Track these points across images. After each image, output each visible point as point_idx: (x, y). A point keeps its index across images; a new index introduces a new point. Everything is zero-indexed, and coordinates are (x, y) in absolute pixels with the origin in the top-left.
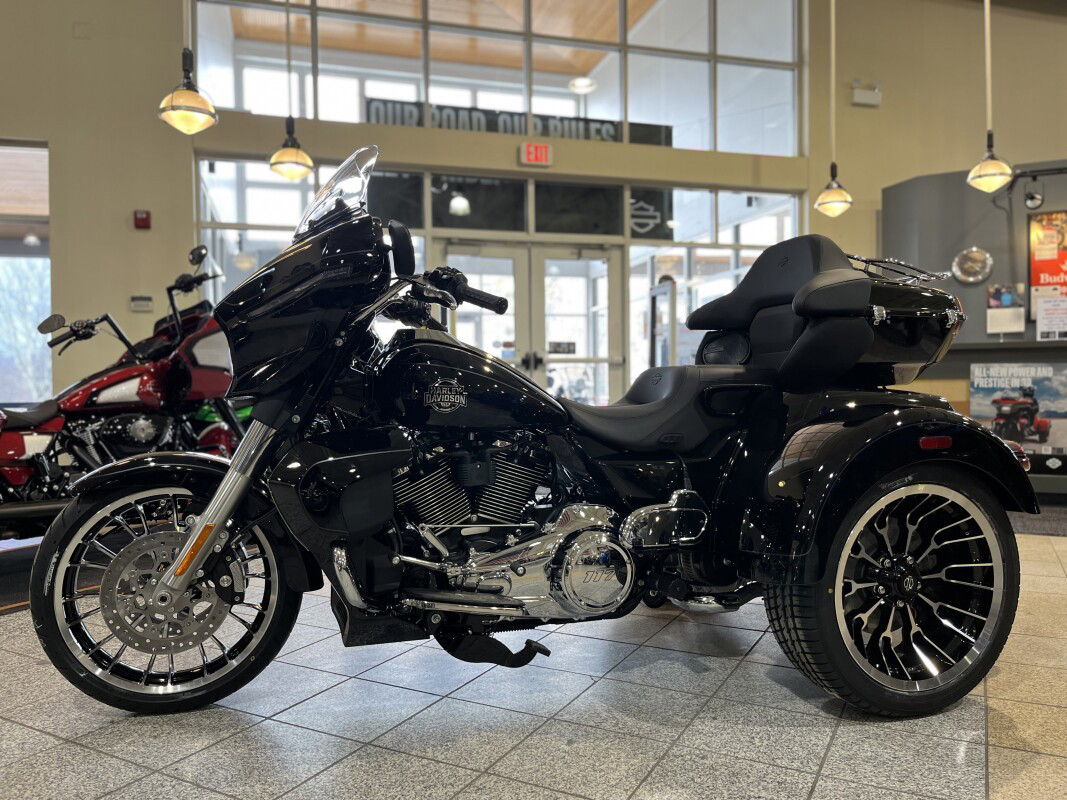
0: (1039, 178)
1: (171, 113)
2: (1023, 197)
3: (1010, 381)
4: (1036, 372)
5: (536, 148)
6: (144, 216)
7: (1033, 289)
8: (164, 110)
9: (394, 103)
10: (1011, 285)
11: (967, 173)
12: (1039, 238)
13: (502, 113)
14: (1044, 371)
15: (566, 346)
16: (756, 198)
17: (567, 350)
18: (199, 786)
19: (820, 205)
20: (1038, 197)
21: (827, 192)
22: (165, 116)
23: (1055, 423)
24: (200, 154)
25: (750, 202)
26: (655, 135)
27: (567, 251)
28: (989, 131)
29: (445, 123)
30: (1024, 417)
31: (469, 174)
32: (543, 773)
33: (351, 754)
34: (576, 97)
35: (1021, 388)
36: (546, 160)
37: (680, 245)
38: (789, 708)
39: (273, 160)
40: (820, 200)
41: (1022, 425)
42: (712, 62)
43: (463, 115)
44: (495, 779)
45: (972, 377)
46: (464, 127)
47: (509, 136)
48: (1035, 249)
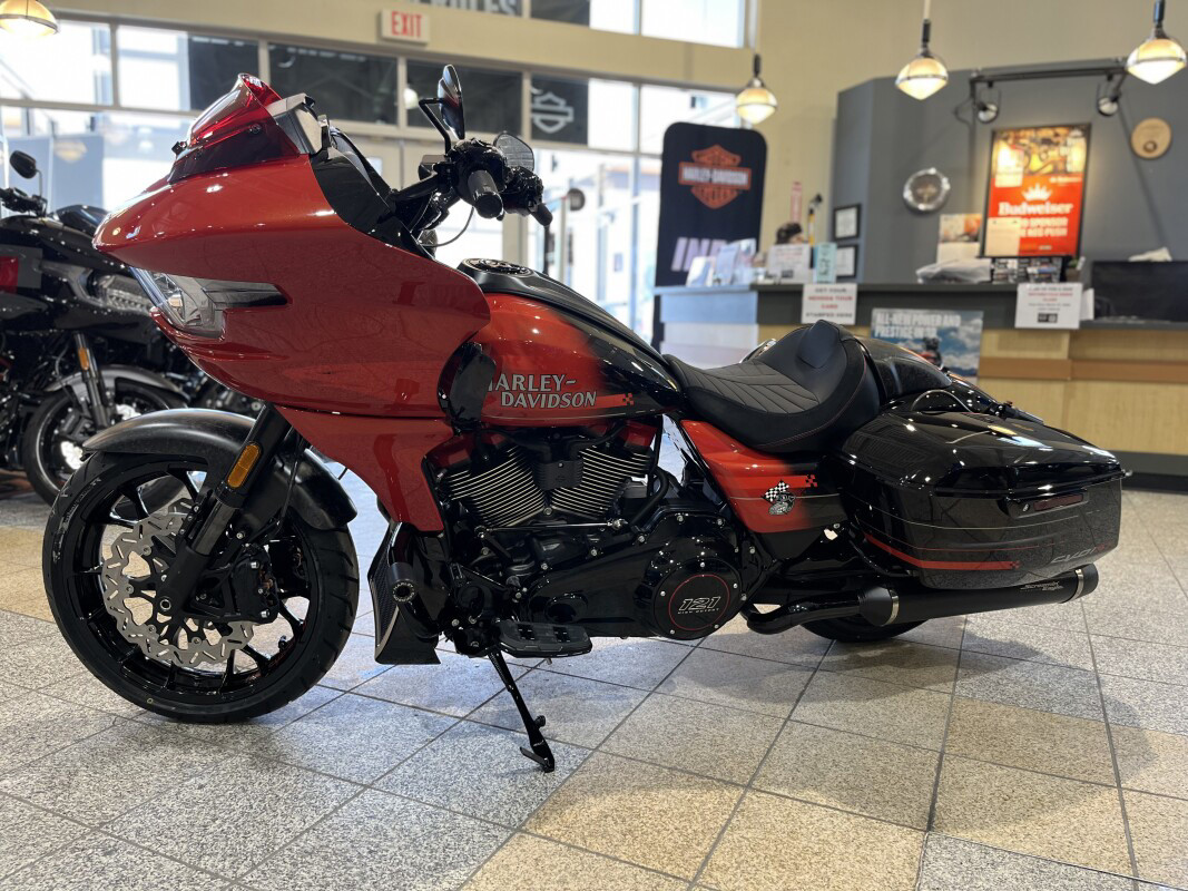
0: (996, 84)
3: (913, 330)
4: (942, 321)
5: (405, 19)
7: (990, 221)
14: (951, 320)
16: (699, 97)
19: (739, 107)
20: (993, 107)
21: (748, 90)
25: (693, 103)
26: (566, 9)
28: (926, 20)
31: (326, 47)
35: (925, 340)
36: (419, 34)
37: (595, 151)
45: (873, 324)
48: (996, 173)
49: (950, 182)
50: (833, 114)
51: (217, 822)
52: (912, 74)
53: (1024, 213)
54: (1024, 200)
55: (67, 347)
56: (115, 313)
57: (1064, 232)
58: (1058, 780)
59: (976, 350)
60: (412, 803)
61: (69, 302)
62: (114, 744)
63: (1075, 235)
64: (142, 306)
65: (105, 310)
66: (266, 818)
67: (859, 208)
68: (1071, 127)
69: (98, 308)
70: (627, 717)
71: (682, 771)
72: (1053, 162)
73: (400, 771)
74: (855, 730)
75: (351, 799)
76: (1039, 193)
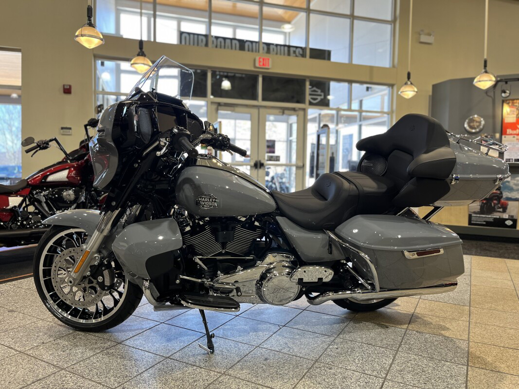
0: (508, 83)
1: (81, 37)
2: (500, 92)
5: (263, 59)
6: (68, 87)
7: (503, 136)
8: (77, 36)
9: (194, 34)
10: (493, 134)
11: (473, 79)
12: (507, 112)
13: (247, 41)
15: (275, 158)
16: (371, 88)
17: (275, 159)
18: (83, 377)
19: (401, 92)
20: (508, 91)
21: (405, 86)
22: (77, 39)
23: (510, 203)
24: (96, 57)
25: (368, 89)
26: (322, 55)
27: (277, 111)
28: (485, 59)
29: (219, 46)
30: (496, 200)
31: (230, 71)
32: (252, 375)
33: (158, 363)
34: (285, 33)
36: (268, 66)
37: (332, 109)
38: (373, 344)
39: (132, 62)
40: (401, 90)
41: (494, 203)
42: (352, 19)
43: (228, 42)
44: (228, 377)
46: (228, 48)
47: (250, 53)
48: (505, 117)
49: (484, 120)
52: (481, 80)
53: (517, 133)
54: (517, 128)
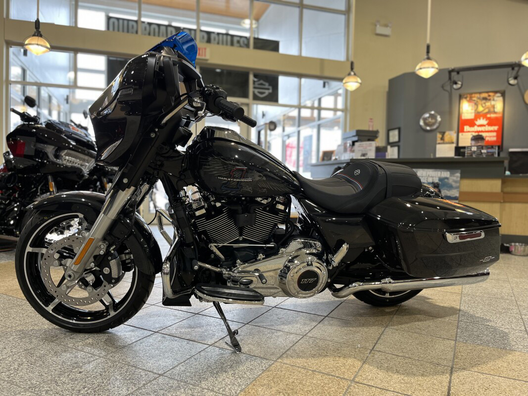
0: (461, 73)
3: (427, 179)
4: (441, 174)
5: (200, 49)
7: (460, 134)
9: (123, 20)
12: (465, 108)
13: (184, 28)
14: (445, 174)
16: (327, 83)
19: (344, 84)
21: (348, 76)
25: (324, 86)
28: (428, 44)
29: (152, 33)
35: (433, 183)
36: (205, 56)
37: (281, 105)
39: (26, 42)
40: (345, 81)
42: (301, 8)
43: (163, 29)
46: (163, 35)
48: (462, 113)
49: (441, 117)
50: (387, 89)
51: (86, 389)
52: (422, 67)
53: (476, 130)
54: (475, 124)
55: (44, 181)
56: (66, 167)
57: (495, 139)
58: (513, 381)
59: (457, 188)
60: (182, 384)
61: (47, 162)
62: (42, 352)
63: (500, 140)
64: (79, 164)
65: (63, 165)
66: (110, 388)
67: (399, 129)
68: (496, 92)
69: (59, 165)
70: (291, 347)
71: (318, 372)
72: (488, 108)
73: (178, 368)
74: (407, 356)
75: (153, 380)
76: (482, 121)
